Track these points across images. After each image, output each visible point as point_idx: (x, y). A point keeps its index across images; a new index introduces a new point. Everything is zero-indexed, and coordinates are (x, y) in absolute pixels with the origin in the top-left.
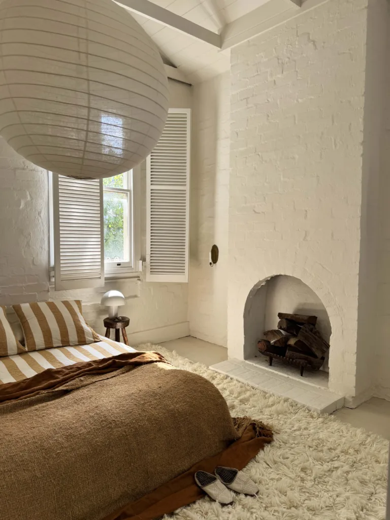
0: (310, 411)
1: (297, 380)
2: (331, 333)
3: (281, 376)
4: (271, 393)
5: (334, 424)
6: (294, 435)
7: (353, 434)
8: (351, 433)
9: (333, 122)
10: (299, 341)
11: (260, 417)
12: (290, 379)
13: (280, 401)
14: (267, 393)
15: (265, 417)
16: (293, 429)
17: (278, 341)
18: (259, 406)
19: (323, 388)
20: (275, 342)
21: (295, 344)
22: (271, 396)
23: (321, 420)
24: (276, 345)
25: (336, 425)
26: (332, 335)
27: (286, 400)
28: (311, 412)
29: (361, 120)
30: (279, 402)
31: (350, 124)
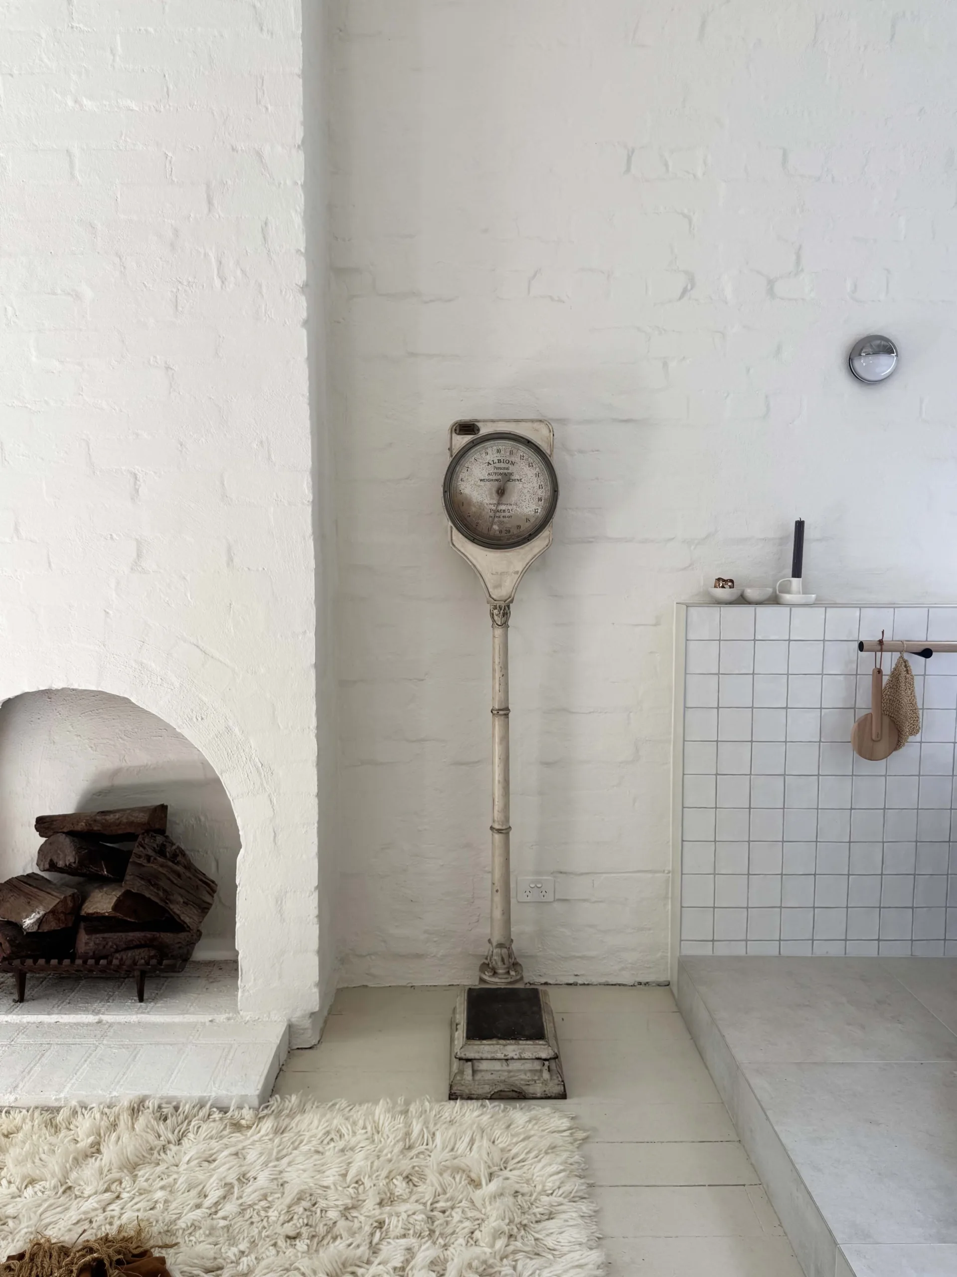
0: (224, 1110)
1: (133, 1018)
2: (240, 846)
3: (73, 1026)
4: (74, 1103)
5: (307, 1118)
6: (222, 1223)
7: (369, 1128)
8: (364, 1128)
9: (210, 202)
10: (127, 894)
11: (73, 1215)
12: (111, 1025)
13: (117, 1117)
14: (58, 1110)
15: (92, 1203)
16: (208, 1202)
17: (53, 912)
18: (53, 1175)
19: (221, 1018)
20: (40, 922)
21: (116, 907)
22: (75, 1113)
23: (267, 1125)
24: (46, 928)
25: (316, 1122)
26: (242, 851)
27: (136, 1110)
28: (229, 1114)
29: (297, 220)
30: (114, 1126)
31: (266, 224)
